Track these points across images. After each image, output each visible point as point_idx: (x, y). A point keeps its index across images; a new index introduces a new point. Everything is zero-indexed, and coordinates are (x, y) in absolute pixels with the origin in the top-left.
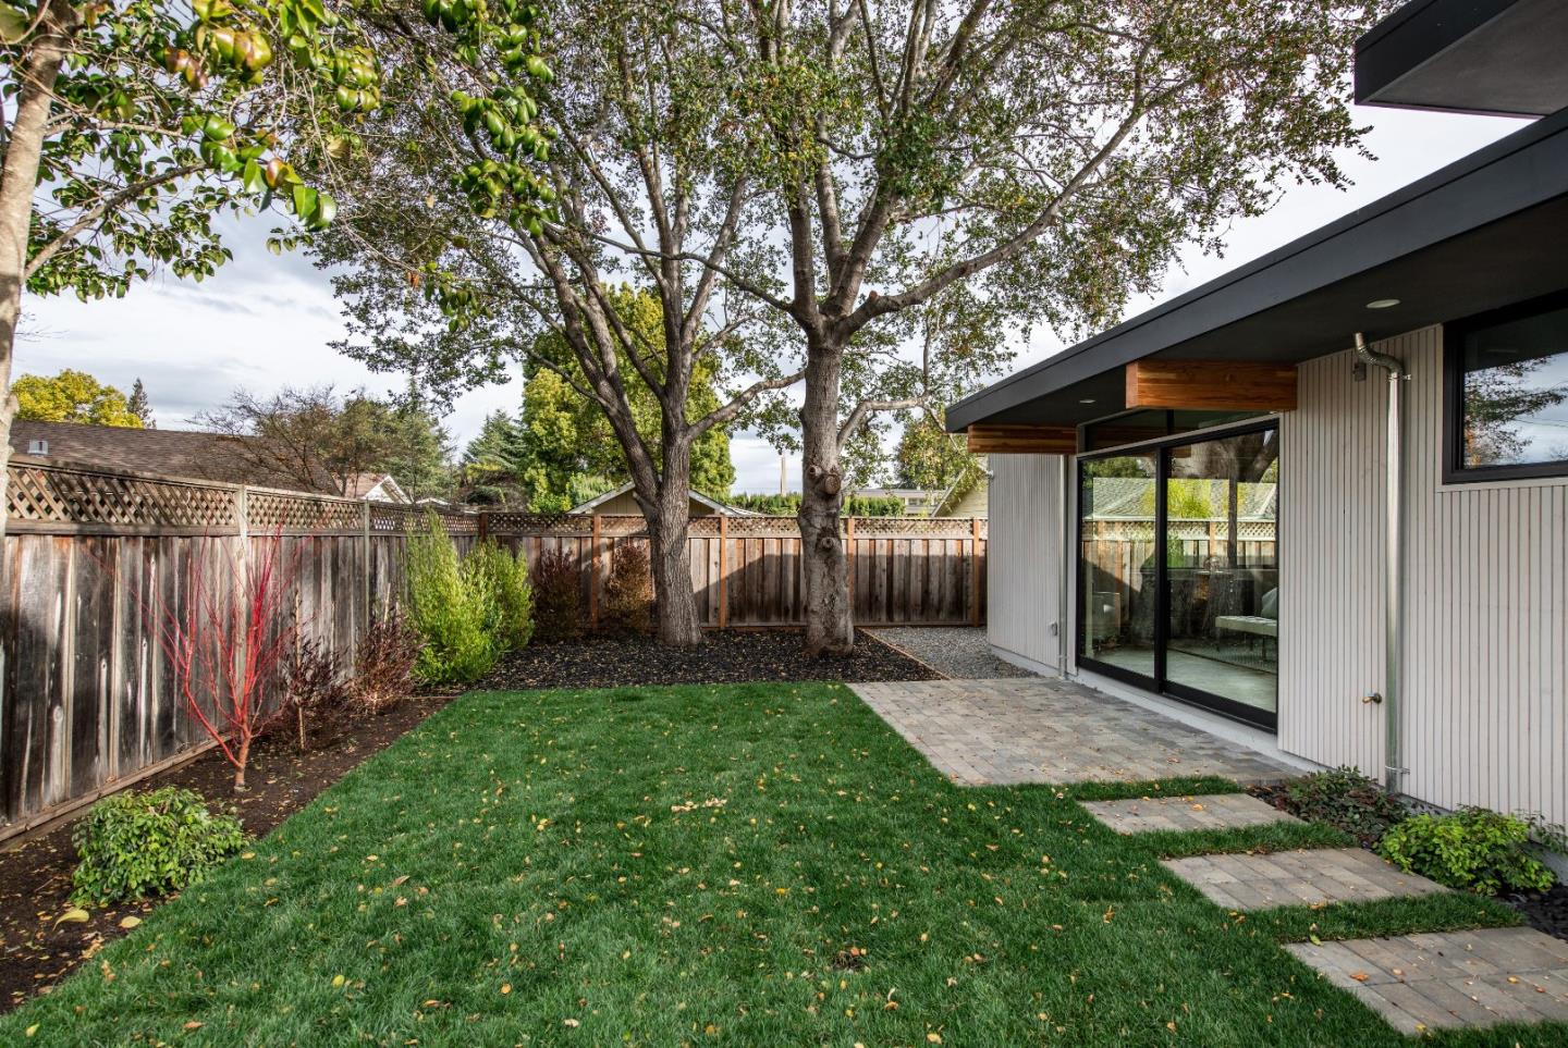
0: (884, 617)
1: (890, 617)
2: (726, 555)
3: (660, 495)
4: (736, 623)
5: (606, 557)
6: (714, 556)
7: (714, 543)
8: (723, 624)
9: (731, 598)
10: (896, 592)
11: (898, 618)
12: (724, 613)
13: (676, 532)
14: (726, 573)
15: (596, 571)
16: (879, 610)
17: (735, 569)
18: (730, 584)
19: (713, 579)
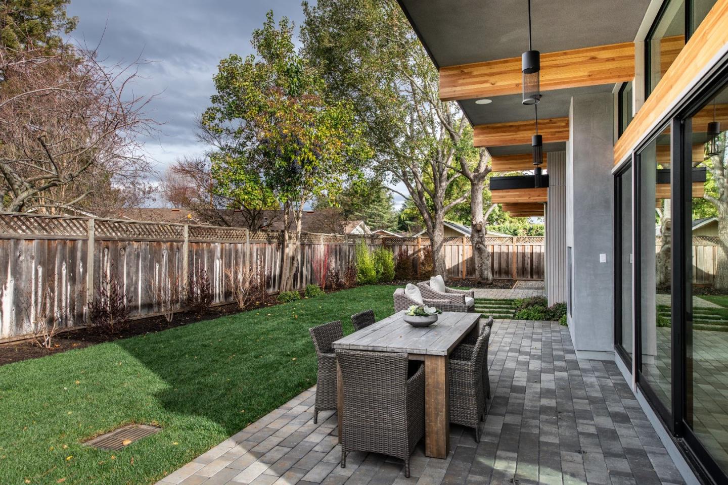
0: (529, 276)
1: (532, 277)
2: (465, 251)
3: (433, 231)
4: (469, 277)
5: (422, 252)
6: (461, 252)
7: (461, 247)
8: (464, 277)
9: (467, 267)
10: (534, 267)
11: (535, 277)
12: (465, 273)
13: (439, 243)
14: (465, 258)
15: (419, 258)
16: (527, 273)
17: (469, 257)
18: (467, 263)
19: (461, 261)
